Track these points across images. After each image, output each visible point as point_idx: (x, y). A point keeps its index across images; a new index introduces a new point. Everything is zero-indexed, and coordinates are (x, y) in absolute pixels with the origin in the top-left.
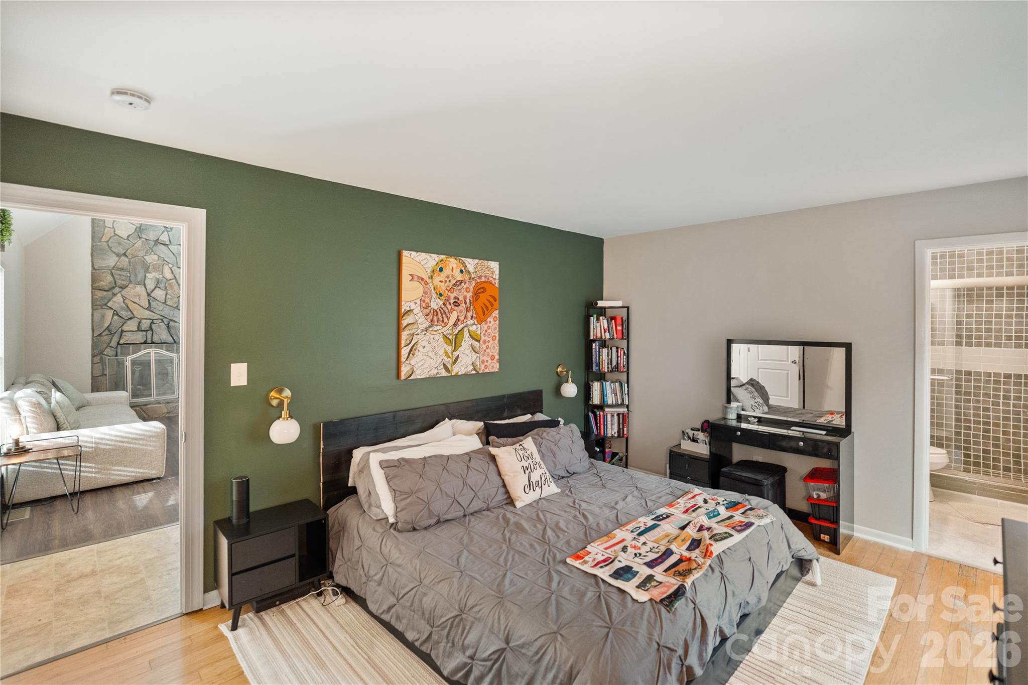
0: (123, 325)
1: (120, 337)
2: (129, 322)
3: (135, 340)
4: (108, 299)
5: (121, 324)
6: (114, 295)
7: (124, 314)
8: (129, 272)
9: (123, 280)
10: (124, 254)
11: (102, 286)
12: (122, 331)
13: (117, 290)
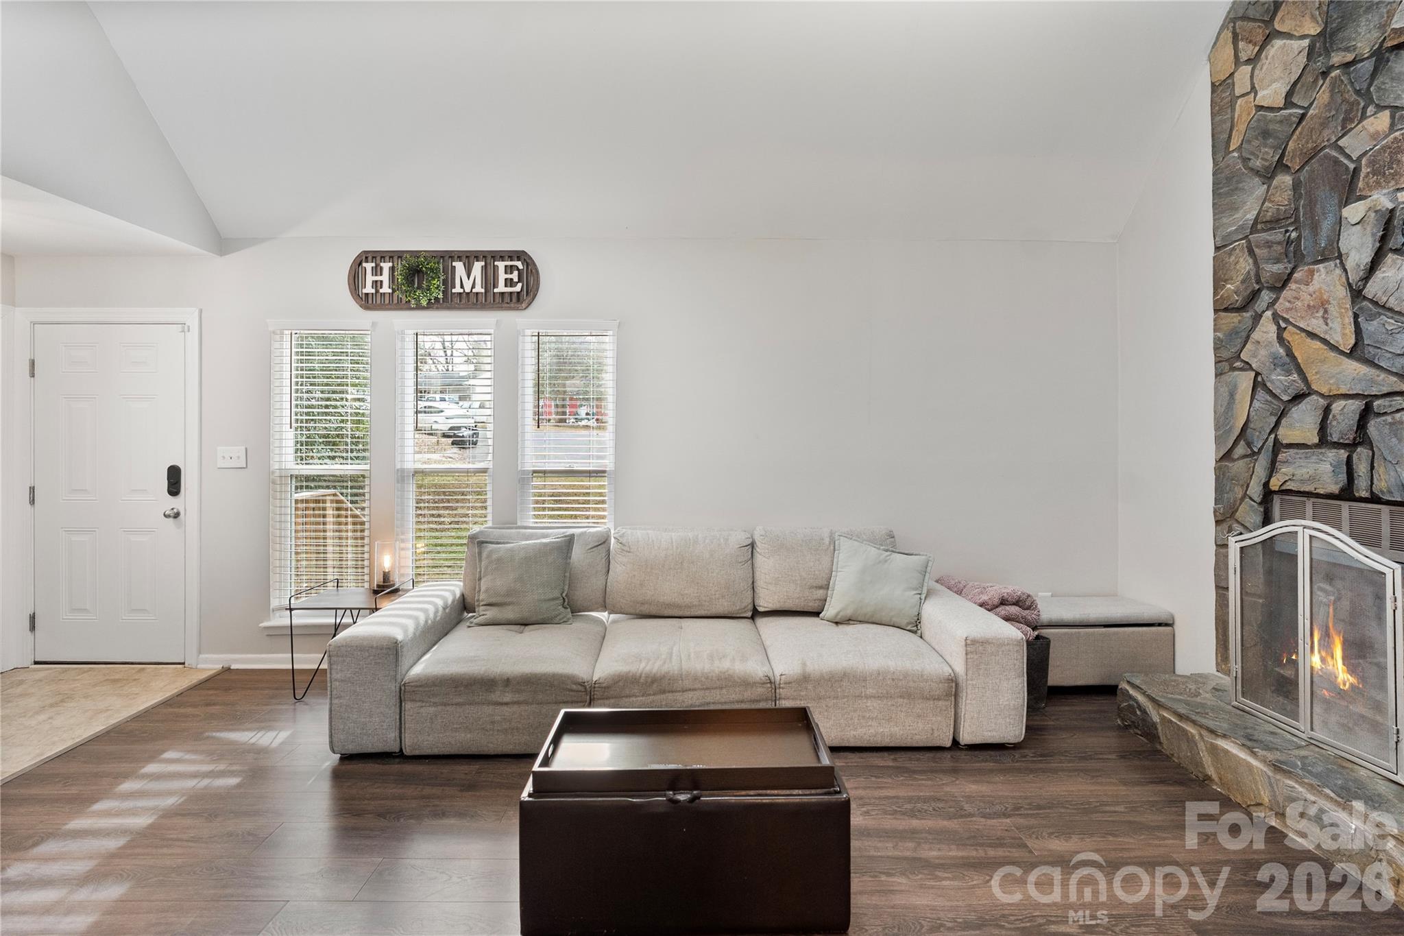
0: (1277, 424)
1: (1272, 468)
2: (1297, 412)
3: (1312, 479)
4: (1244, 334)
5: (1274, 419)
6: (1257, 317)
7: (1281, 382)
8: (1297, 220)
9: (1278, 261)
10: (1281, 166)
11: (1229, 297)
12: (1278, 447)
13: (1266, 296)
